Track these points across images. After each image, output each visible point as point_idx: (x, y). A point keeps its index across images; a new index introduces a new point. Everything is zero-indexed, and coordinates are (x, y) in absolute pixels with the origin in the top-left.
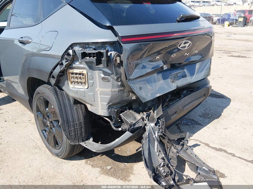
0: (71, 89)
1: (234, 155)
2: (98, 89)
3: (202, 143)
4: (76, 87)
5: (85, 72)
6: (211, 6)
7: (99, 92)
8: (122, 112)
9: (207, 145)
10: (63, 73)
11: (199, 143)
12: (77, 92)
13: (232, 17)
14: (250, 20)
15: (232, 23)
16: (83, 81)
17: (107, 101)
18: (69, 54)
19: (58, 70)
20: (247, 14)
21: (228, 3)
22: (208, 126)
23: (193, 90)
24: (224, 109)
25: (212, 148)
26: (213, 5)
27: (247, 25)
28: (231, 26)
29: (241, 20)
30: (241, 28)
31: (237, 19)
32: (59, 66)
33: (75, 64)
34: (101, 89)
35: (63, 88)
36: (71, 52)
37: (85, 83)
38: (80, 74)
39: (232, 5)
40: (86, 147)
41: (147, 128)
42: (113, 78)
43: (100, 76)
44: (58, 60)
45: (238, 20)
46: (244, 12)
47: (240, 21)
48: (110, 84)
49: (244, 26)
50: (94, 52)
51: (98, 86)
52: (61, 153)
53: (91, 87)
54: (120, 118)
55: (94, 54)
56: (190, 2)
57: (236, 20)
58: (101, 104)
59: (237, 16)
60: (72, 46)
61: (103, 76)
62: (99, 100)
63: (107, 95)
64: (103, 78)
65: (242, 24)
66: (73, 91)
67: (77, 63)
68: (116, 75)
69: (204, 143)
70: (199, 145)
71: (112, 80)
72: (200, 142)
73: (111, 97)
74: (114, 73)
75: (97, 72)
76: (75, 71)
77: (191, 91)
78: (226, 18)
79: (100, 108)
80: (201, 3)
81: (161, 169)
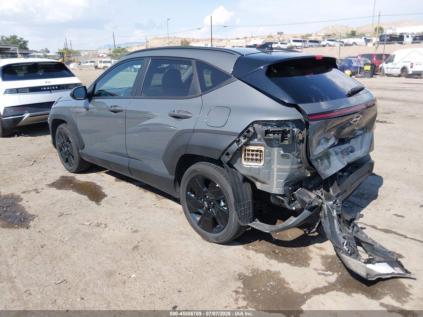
0: (244, 167)
1: (406, 237)
2: (275, 167)
3: (367, 225)
4: (250, 164)
5: (262, 148)
6: (321, 46)
7: (275, 169)
8: (295, 190)
9: (374, 227)
10: (240, 150)
11: (364, 226)
12: (250, 169)
13: (355, 64)
14: (379, 67)
15: (355, 72)
16: (258, 157)
17: (285, 178)
18: (249, 132)
19: (235, 146)
20: (375, 59)
21: (345, 42)
22: (367, 207)
23: (358, 166)
24: (379, 187)
25: (381, 230)
26: (324, 46)
27: (376, 75)
28: (353, 77)
29: (368, 68)
30: (368, 79)
31: (362, 66)
32: (235, 144)
33: (252, 141)
34: (278, 166)
35: (235, 166)
36: (251, 129)
37: (260, 160)
38: (257, 151)
39: (351, 45)
40: (256, 228)
41: (325, 206)
42: (293, 155)
43: (279, 153)
44: (235, 138)
45: (363, 68)
46: (370, 56)
47: (366, 70)
48: (289, 161)
49: (372, 77)
50: (279, 129)
51: (276, 163)
52: (225, 236)
53: (269, 163)
54: (293, 196)
55: (279, 131)
56: (291, 41)
57: (360, 68)
58: (277, 181)
59: (362, 63)
60: (252, 124)
61: (282, 152)
62: (275, 178)
63: (285, 172)
64: (283, 156)
65: (369, 75)
66: (246, 169)
67: (256, 140)
68: (297, 151)
69: (370, 226)
70: (365, 228)
71: (292, 156)
72: (365, 224)
73: (289, 174)
74: (296, 150)
75: (276, 149)
76: (251, 148)
77: (356, 167)
78: (347, 65)
79: (275, 186)
80: (307, 42)
81: (345, 247)
